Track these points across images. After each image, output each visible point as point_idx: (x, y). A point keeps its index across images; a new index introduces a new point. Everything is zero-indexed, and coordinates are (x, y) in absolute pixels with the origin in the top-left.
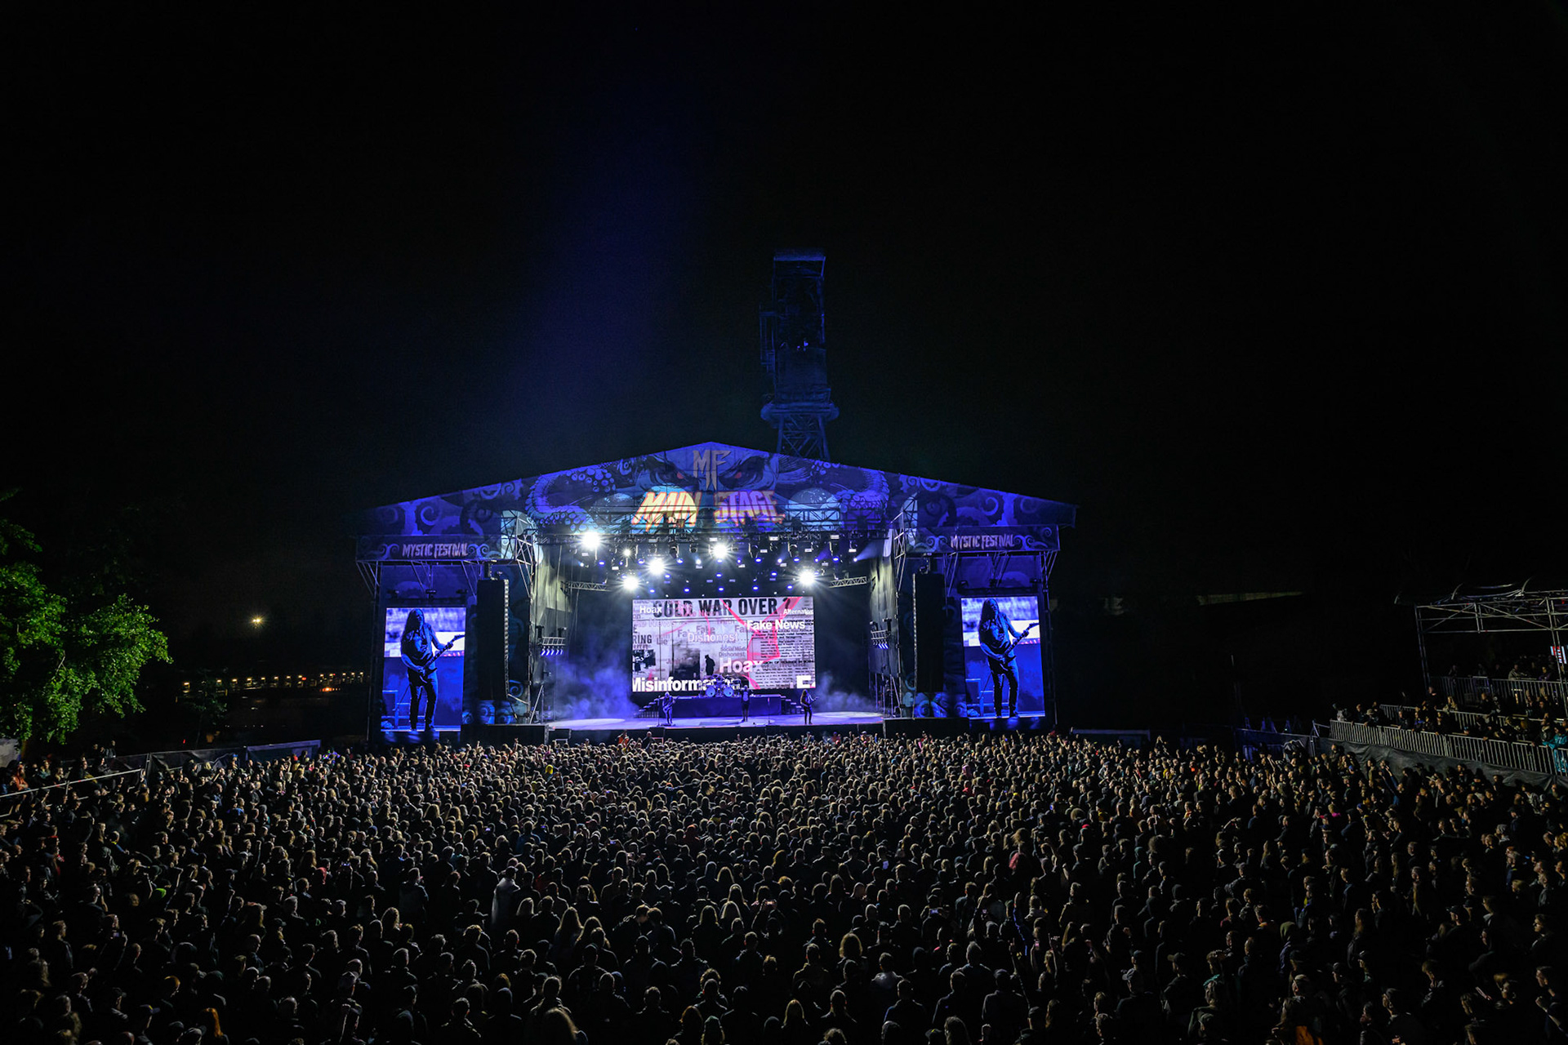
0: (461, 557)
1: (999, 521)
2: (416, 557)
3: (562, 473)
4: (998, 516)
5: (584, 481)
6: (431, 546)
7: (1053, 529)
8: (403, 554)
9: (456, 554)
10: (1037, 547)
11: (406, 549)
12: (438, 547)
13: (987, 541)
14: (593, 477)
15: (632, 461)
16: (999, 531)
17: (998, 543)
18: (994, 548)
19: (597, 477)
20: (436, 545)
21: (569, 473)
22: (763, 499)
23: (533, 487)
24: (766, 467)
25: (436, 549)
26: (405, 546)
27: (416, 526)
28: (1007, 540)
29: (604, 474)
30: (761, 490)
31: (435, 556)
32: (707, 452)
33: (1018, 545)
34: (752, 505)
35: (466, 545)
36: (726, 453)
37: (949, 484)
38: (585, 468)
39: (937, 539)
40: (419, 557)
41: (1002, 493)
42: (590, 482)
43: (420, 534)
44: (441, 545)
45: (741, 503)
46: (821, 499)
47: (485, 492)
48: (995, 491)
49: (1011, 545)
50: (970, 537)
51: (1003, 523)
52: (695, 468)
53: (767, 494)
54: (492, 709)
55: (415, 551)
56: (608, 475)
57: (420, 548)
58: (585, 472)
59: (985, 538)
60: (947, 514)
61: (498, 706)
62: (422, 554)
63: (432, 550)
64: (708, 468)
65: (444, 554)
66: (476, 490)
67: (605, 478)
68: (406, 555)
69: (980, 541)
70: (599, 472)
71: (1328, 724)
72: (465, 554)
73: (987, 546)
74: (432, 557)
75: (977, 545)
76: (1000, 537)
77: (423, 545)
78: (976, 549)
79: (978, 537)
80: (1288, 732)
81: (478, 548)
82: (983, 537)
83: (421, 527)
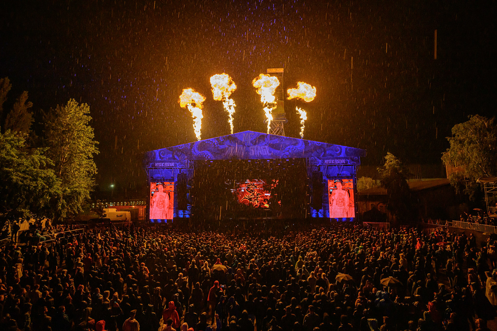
3: (202, 141)
4: (340, 153)
5: (209, 143)
6: (164, 163)
7: (358, 157)
9: (171, 166)
10: (353, 163)
11: (156, 164)
13: (337, 161)
16: (340, 158)
17: (340, 162)
18: (339, 164)
21: (204, 141)
23: (194, 145)
24: (266, 138)
28: (343, 161)
30: (264, 145)
32: (247, 134)
33: (346, 162)
35: (174, 163)
36: (253, 134)
37: (324, 143)
38: (210, 139)
39: (320, 161)
40: (160, 167)
41: (341, 146)
43: (160, 160)
44: (166, 163)
45: (258, 150)
46: (283, 148)
47: (179, 147)
48: (339, 145)
49: (345, 163)
50: (331, 160)
51: (342, 156)
52: (243, 139)
53: (266, 147)
54: (182, 213)
55: (159, 165)
60: (323, 153)
61: (184, 212)
63: (164, 165)
64: (247, 139)
65: (167, 166)
66: (176, 146)
67: (216, 142)
68: (156, 166)
69: (334, 161)
71: (452, 222)
72: (174, 166)
73: (336, 163)
74: (164, 167)
75: (333, 163)
76: (341, 160)
77: (161, 163)
78: (333, 164)
79: (334, 160)
80: (437, 224)
81: (178, 164)
82: (335, 160)
83: (160, 158)
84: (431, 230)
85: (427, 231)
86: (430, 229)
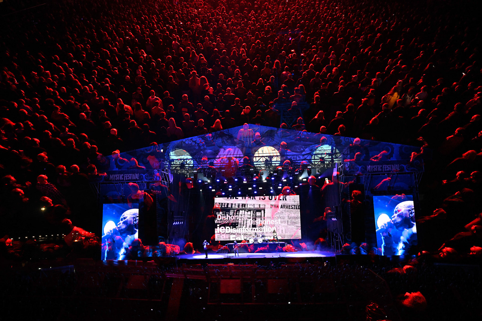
0: (136, 180)
1: (392, 157)
2: (115, 180)
3: (181, 140)
4: (391, 155)
5: (191, 144)
6: (123, 175)
8: (110, 179)
9: (134, 179)
10: (412, 170)
11: (111, 177)
12: (126, 176)
13: (386, 167)
14: (195, 142)
16: (392, 163)
17: (391, 168)
18: (389, 171)
19: (197, 142)
20: (125, 175)
21: (184, 140)
23: (168, 147)
24: (276, 135)
25: (125, 177)
26: (111, 175)
27: (115, 166)
28: (396, 167)
29: (200, 140)
30: (273, 146)
31: (125, 180)
33: (402, 169)
35: (138, 174)
36: (256, 129)
37: (366, 140)
38: (192, 138)
39: (360, 167)
40: (118, 180)
41: (393, 144)
42: (194, 144)
43: (117, 169)
44: (127, 175)
46: (302, 149)
47: (146, 150)
48: (390, 143)
50: (377, 166)
51: (393, 159)
54: (151, 250)
55: (115, 178)
56: (202, 141)
57: (118, 176)
58: (192, 139)
59: (384, 166)
60: (365, 155)
62: (118, 179)
63: (123, 177)
65: (128, 179)
66: (142, 149)
68: (111, 180)
69: (382, 168)
70: (198, 139)
72: (138, 179)
73: (385, 170)
74: (123, 180)
75: (380, 170)
76: (392, 165)
77: (119, 175)
78: (380, 172)
79: (381, 166)
81: (144, 176)
82: (383, 166)
83: (118, 166)
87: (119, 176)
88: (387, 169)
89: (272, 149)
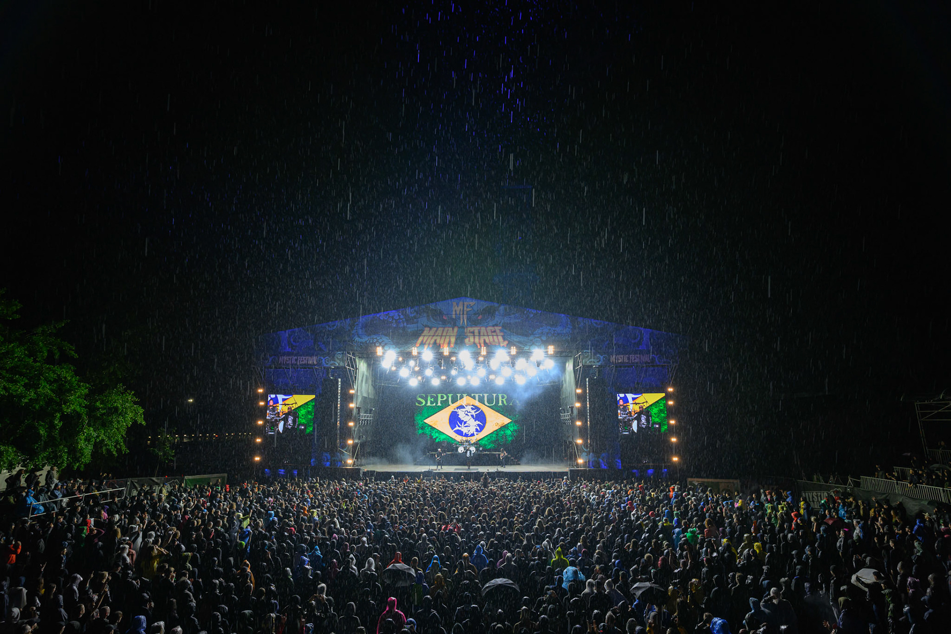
0: (314, 365)
1: (640, 346)
2: (286, 364)
3: (374, 315)
4: (640, 343)
5: (387, 320)
6: (296, 357)
7: (674, 351)
8: (279, 362)
9: (310, 363)
10: (664, 362)
11: (281, 359)
14: (393, 318)
15: (416, 308)
16: (640, 352)
17: (640, 359)
18: (637, 363)
19: (395, 318)
20: (299, 358)
21: (378, 315)
22: (495, 331)
23: (357, 323)
24: (497, 312)
25: (299, 359)
26: (280, 357)
27: (287, 346)
29: (399, 316)
30: (493, 326)
31: (298, 364)
32: (461, 303)
33: (653, 361)
34: (488, 336)
35: (316, 357)
36: (472, 303)
37: (609, 323)
38: (388, 312)
39: (602, 357)
40: (289, 364)
41: (642, 329)
42: (391, 320)
44: (301, 357)
45: (482, 334)
47: (329, 326)
48: (638, 328)
49: (648, 361)
50: (622, 356)
51: (643, 347)
52: (454, 313)
53: (497, 329)
54: (329, 457)
55: (286, 361)
56: (402, 317)
57: (289, 359)
58: (388, 314)
59: (632, 357)
60: (608, 342)
61: (332, 455)
62: (290, 362)
64: (461, 313)
65: (303, 362)
66: (323, 325)
67: (400, 319)
68: (281, 363)
69: (629, 359)
70: (396, 314)
71: (859, 479)
72: (316, 363)
73: (633, 361)
74: (296, 364)
75: (627, 361)
76: (641, 356)
78: (626, 363)
79: (628, 356)
80: (832, 483)
81: (324, 359)
83: (291, 346)
84: (821, 495)
85: (813, 497)
86: (819, 494)
87: (292, 358)
88: (634, 359)
89: (491, 330)
